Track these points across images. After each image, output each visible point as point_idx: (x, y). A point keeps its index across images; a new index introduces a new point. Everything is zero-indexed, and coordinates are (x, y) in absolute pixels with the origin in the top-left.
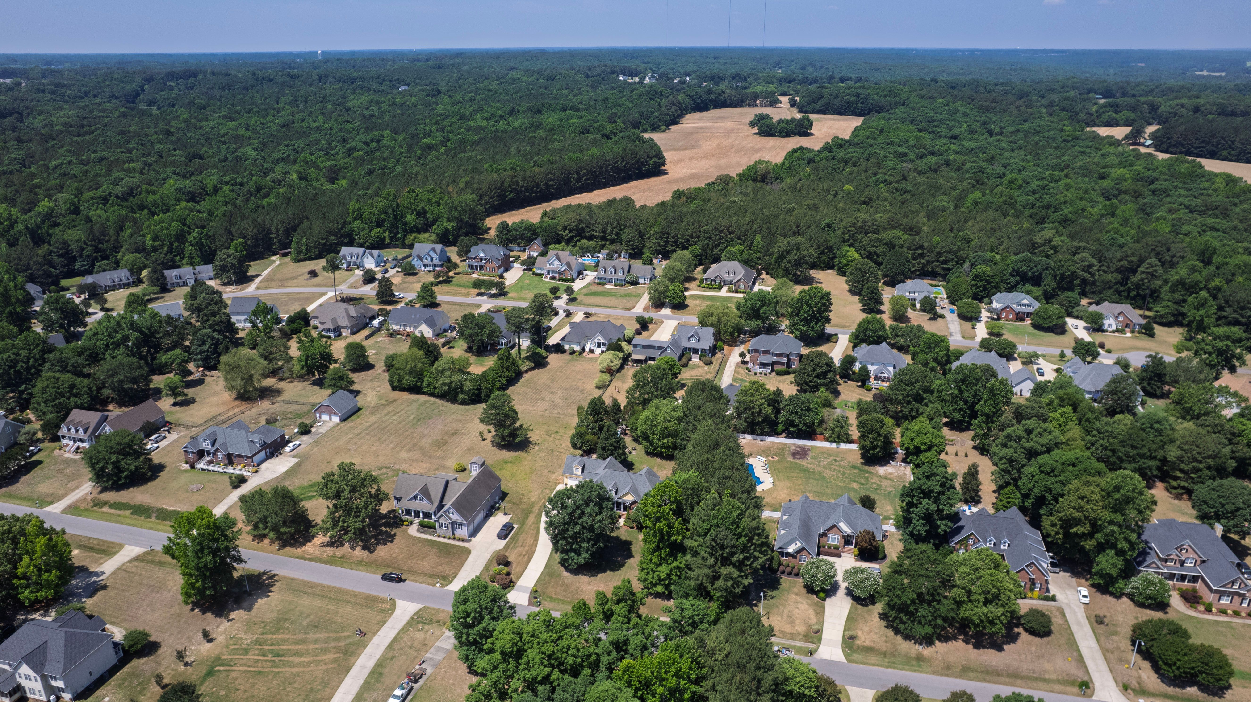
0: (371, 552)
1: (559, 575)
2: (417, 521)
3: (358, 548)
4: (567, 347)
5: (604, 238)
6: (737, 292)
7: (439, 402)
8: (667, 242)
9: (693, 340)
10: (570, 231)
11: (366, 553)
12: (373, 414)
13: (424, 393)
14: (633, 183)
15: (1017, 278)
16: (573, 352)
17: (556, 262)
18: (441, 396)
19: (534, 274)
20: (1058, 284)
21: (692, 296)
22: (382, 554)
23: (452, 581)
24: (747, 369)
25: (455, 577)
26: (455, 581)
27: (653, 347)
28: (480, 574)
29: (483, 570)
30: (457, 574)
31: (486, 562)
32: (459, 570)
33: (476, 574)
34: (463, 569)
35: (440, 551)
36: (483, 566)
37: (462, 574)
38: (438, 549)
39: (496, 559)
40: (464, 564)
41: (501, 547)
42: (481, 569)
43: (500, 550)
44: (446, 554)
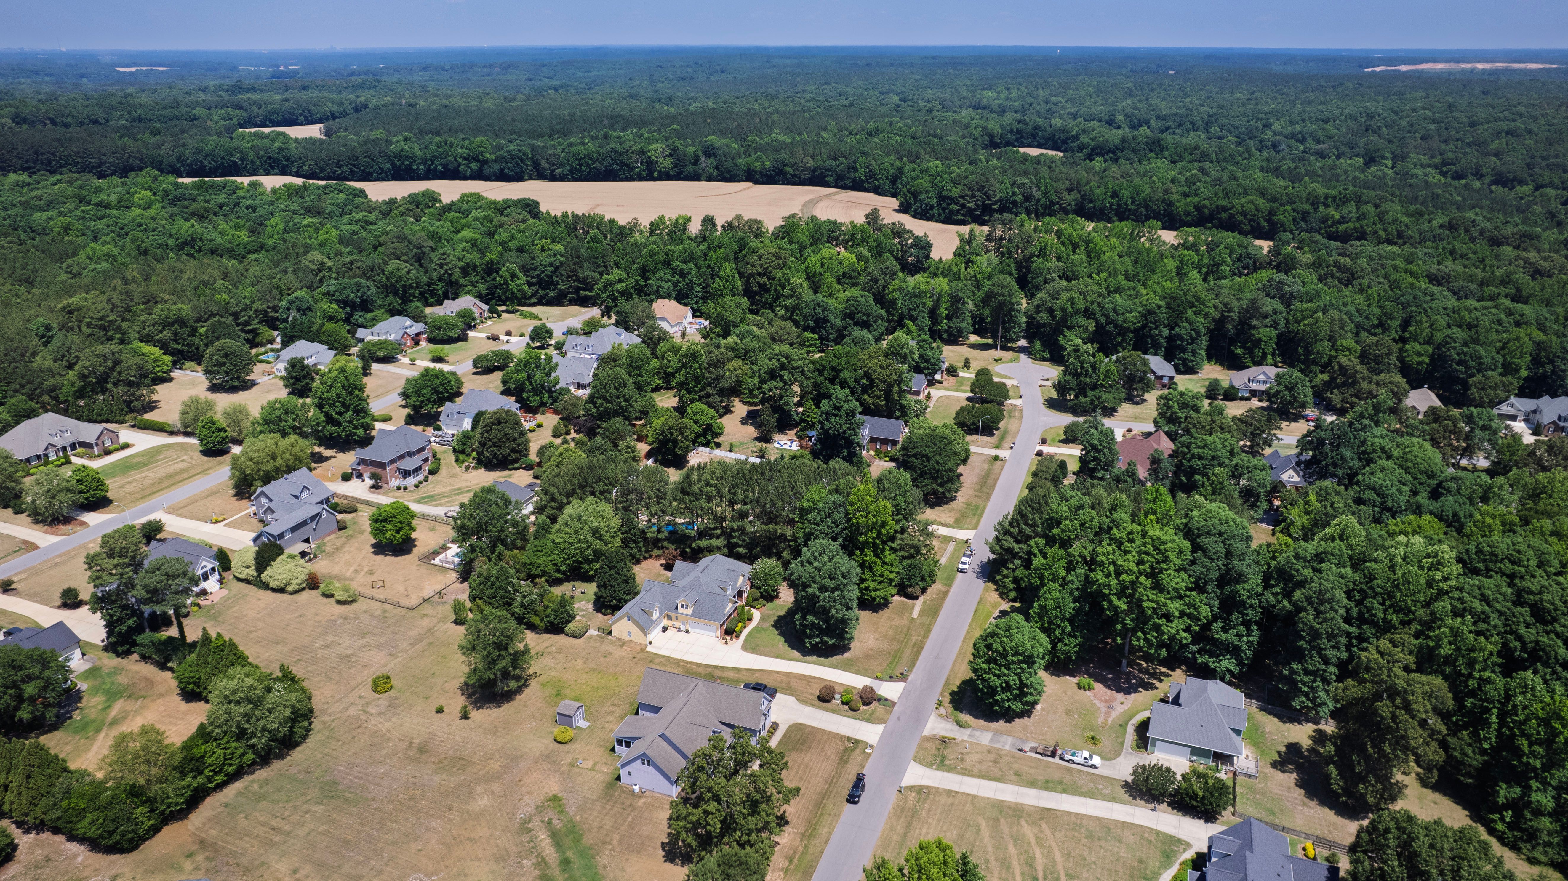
1: (850, 659)
6: (107, 453)
9: (304, 494)
23: (857, 742)
24: (399, 488)
25: (849, 739)
26: (858, 737)
27: (303, 524)
28: (847, 716)
29: (838, 714)
30: (843, 736)
31: (821, 711)
32: (837, 734)
33: (847, 719)
34: (834, 731)
35: (797, 749)
36: (831, 714)
37: (844, 731)
38: (790, 751)
39: (816, 702)
40: (824, 730)
41: (792, 698)
42: (836, 715)
43: (797, 699)
44: (802, 744)
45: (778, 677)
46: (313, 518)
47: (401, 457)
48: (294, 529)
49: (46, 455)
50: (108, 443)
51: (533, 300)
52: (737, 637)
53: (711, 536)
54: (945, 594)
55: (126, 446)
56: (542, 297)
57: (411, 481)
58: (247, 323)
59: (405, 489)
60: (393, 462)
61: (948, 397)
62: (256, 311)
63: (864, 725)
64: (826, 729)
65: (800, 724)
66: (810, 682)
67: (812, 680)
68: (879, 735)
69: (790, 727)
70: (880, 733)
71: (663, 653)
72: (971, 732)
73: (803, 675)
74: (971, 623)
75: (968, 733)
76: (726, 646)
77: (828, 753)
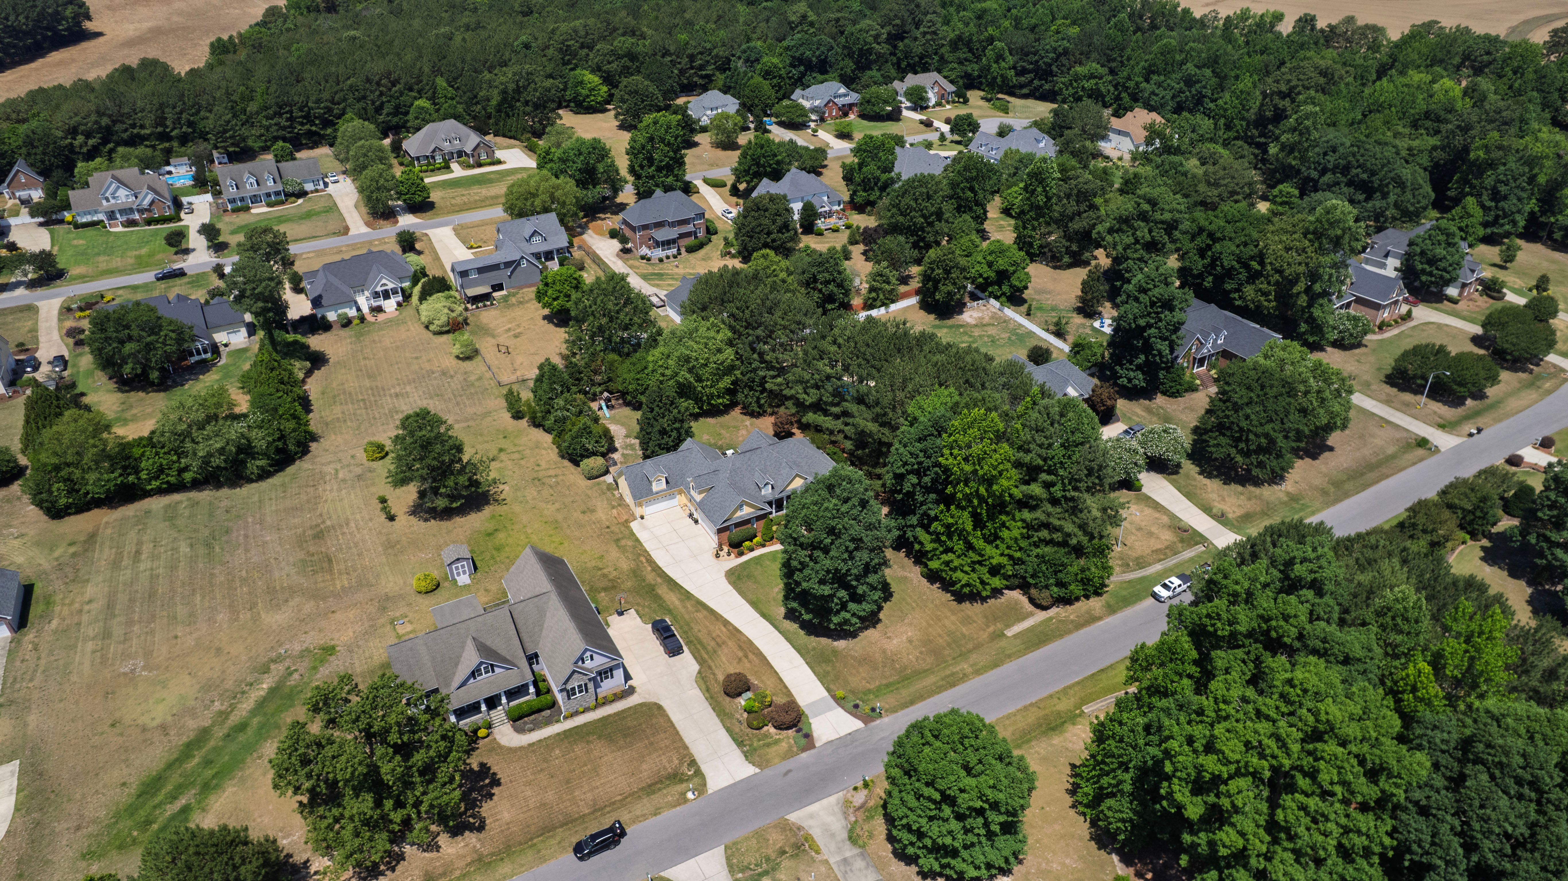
0: (481, 828)
1: (835, 652)
2: (498, 714)
3: (443, 840)
4: (332, 316)
5: (164, 137)
6: (480, 165)
7: (205, 495)
8: (291, 119)
9: (537, 239)
10: (88, 135)
11: (471, 839)
12: (77, 579)
13: (147, 494)
14: (55, 56)
15: (802, 68)
16: (347, 323)
17: (122, 193)
18: (197, 485)
19: (77, 226)
20: (857, 63)
21: (437, 185)
22: (506, 816)
23: (698, 773)
24: (643, 258)
25: (693, 763)
26: (704, 768)
27: (495, 267)
28: (728, 730)
29: (722, 721)
30: (690, 755)
31: (707, 704)
32: (686, 748)
33: (723, 734)
34: (687, 741)
35: (610, 739)
36: (714, 715)
37: (699, 749)
38: (599, 737)
39: (717, 689)
40: (677, 733)
41: (696, 667)
42: (717, 721)
43: (699, 672)
44: (625, 736)
45: (719, 630)
46: (508, 264)
47: (659, 225)
48: (481, 270)
49: (433, 157)
50: (483, 157)
51: (1025, 91)
52: (741, 554)
53: (826, 413)
54: (1092, 619)
55: (499, 162)
56: (1036, 89)
57: (659, 253)
58: (702, 67)
59: (649, 260)
60: (645, 227)
61: (1439, 326)
62: (717, 56)
63: (735, 755)
64: (682, 733)
65: (659, 707)
66: (746, 656)
67: (751, 656)
68: (732, 782)
69: (642, 705)
70: (738, 779)
71: (642, 536)
72: (854, 856)
73: (751, 643)
74: (1073, 685)
75: (848, 854)
76: (714, 559)
77: (644, 766)
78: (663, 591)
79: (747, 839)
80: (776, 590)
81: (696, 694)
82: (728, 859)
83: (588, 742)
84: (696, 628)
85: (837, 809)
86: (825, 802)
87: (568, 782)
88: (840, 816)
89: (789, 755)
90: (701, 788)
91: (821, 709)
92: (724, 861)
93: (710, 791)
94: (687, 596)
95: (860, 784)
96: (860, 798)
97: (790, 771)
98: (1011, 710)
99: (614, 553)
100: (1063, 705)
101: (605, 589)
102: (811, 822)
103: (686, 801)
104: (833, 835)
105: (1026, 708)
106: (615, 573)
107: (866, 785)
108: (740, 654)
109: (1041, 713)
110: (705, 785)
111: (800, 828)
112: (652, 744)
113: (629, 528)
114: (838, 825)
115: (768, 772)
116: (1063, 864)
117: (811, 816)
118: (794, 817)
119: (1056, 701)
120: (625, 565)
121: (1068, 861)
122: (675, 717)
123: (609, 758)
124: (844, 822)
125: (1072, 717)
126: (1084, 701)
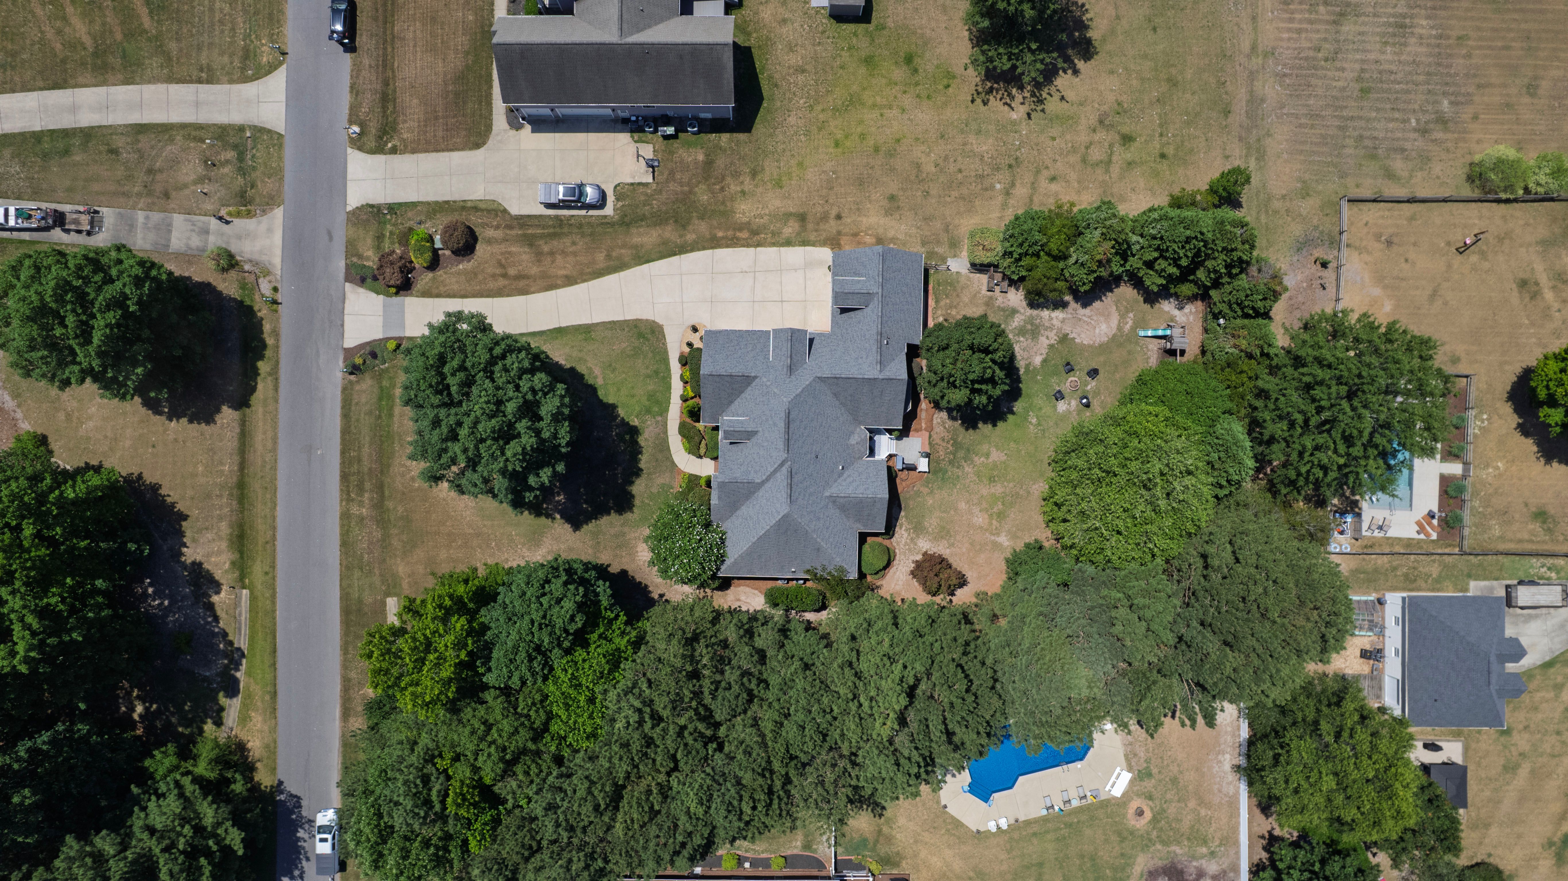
23: (379, 150)
26: (380, 158)
28: (414, 205)
29: (428, 203)
30: (403, 152)
31: (457, 197)
32: (414, 151)
33: (411, 196)
34: (422, 156)
35: (461, 78)
36: (440, 198)
37: (405, 163)
38: (467, 66)
39: (474, 220)
40: (437, 150)
41: (515, 210)
42: (431, 198)
43: (505, 211)
44: (457, 94)
45: (563, 266)
63: (380, 195)
64: (434, 155)
65: (477, 146)
66: (505, 276)
67: (502, 282)
68: (349, 177)
69: (489, 128)
70: (349, 184)
71: (795, 254)
72: (206, 241)
73: (524, 292)
74: (274, 603)
75: (212, 239)
76: (692, 323)
77: (415, 101)
78: (669, 232)
79: (280, 158)
80: (597, 371)
81: (476, 192)
82: (269, 131)
83: (467, 53)
84: (581, 244)
85: (264, 258)
86: (278, 252)
87: (434, 20)
88: (256, 257)
89: (351, 249)
90: (358, 143)
91: (392, 317)
92: (268, 126)
93: (349, 150)
94: (643, 258)
95: (279, 297)
96: (265, 287)
97: (331, 238)
98: (280, 511)
99: (775, 202)
100: (258, 569)
101: (709, 163)
102: (263, 227)
103: (351, 122)
104: (239, 238)
105: (274, 528)
106: (734, 188)
107: (275, 302)
108: (512, 272)
109: (261, 541)
110: (360, 149)
111: (264, 212)
112: (436, 118)
113: (823, 243)
114: (244, 249)
115: (341, 218)
116: (90, 418)
117: (270, 230)
118: (278, 213)
119: (267, 569)
120: (744, 210)
121: (91, 424)
122: (457, 158)
123: (440, 67)
124: (247, 256)
125: (242, 567)
126: (253, 598)
